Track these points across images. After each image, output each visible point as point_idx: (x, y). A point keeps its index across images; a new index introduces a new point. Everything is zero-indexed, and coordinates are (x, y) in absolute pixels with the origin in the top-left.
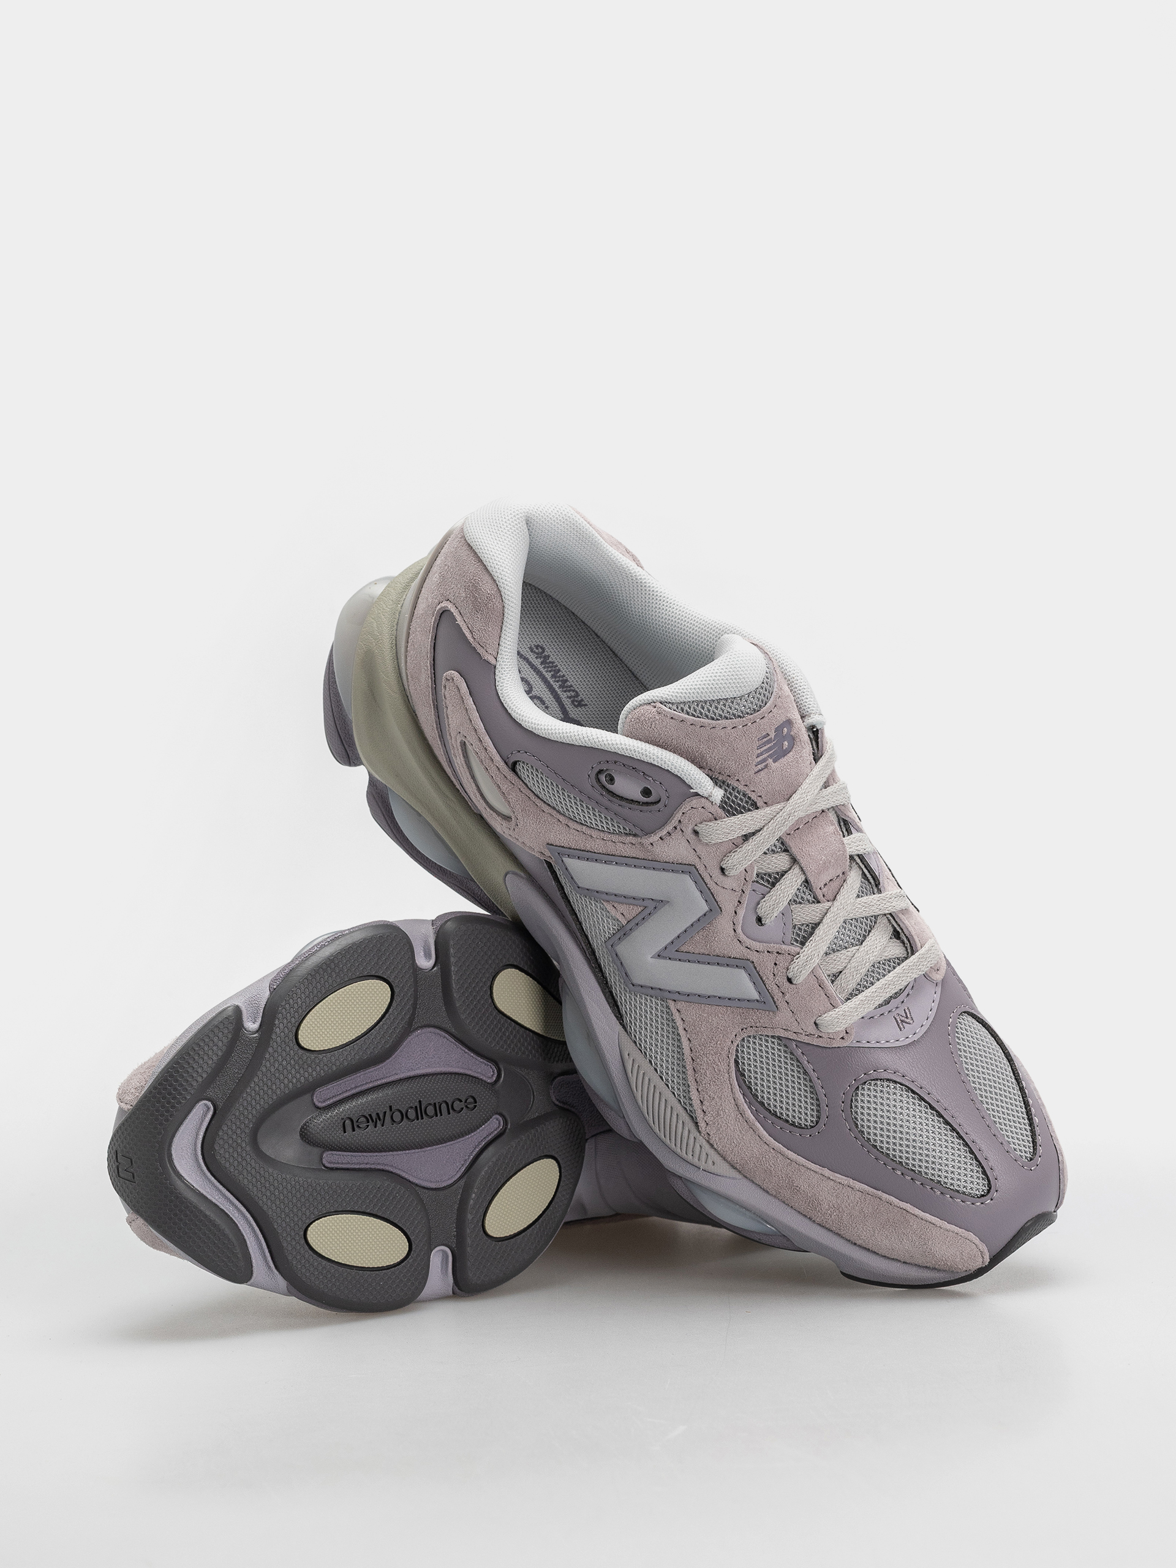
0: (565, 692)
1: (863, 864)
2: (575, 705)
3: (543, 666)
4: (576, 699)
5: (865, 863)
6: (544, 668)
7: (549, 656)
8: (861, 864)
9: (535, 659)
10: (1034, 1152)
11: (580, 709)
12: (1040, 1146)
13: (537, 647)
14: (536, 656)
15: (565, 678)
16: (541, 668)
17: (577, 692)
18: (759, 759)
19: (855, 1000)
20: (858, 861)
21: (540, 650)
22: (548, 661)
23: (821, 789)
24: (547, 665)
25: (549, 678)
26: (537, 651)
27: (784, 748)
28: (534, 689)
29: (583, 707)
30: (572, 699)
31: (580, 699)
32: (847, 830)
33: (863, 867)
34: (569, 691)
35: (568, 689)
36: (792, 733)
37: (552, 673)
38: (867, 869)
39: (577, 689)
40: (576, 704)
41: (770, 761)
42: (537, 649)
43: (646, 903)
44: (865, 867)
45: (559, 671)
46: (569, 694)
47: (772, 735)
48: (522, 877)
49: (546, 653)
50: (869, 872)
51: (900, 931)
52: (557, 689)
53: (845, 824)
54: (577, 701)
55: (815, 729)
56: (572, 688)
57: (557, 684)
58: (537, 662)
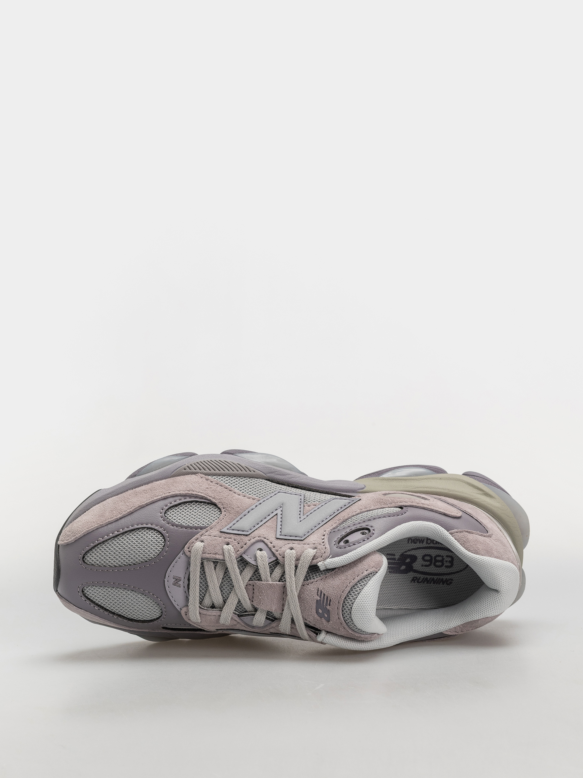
0: (423, 578)
1: (251, 614)
2: (415, 577)
3: (441, 579)
4: (417, 580)
5: (250, 615)
6: (440, 578)
7: (443, 584)
8: (251, 613)
9: (446, 577)
10: (85, 595)
11: (412, 578)
12: (85, 600)
13: (451, 583)
14: (447, 579)
15: (429, 583)
16: (441, 577)
17: (420, 583)
18: (323, 594)
19: (199, 565)
20: (253, 613)
21: (448, 583)
22: (441, 582)
23: (292, 616)
24: (440, 580)
25: (435, 577)
26: (449, 581)
27: (320, 609)
28: (434, 567)
29: (411, 580)
30: (418, 578)
31: (416, 582)
32: (269, 618)
33: (250, 613)
34: (422, 580)
35: (423, 581)
36: (323, 618)
37: (435, 580)
38: (248, 614)
39: (421, 584)
40: (415, 579)
41: (319, 598)
42: (450, 582)
43: (305, 516)
44: (249, 614)
45: (434, 583)
46: (421, 579)
47: (328, 607)
48: (359, 489)
49: (445, 584)
50: (246, 615)
51: (213, 609)
52: (427, 576)
53: (272, 620)
54: (416, 580)
55: (318, 634)
56: (422, 582)
57: (429, 578)
58: (444, 577)
